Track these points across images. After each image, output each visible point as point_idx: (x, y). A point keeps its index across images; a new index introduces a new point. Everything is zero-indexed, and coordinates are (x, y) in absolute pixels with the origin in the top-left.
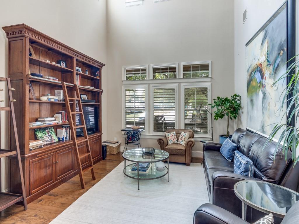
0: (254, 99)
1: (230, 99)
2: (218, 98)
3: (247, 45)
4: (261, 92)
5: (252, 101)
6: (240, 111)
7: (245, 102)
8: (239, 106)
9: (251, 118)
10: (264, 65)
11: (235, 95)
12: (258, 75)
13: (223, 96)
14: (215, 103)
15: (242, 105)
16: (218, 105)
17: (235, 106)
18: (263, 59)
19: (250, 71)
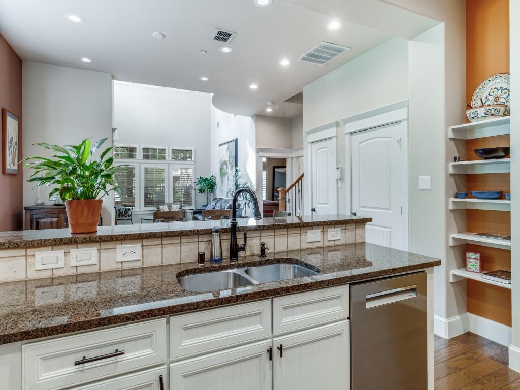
0: (223, 179)
1: (209, 178)
2: (200, 177)
3: (220, 145)
4: (226, 176)
5: (222, 180)
6: (215, 188)
7: (218, 181)
8: (215, 183)
9: (222, 191)
10: (228, 162)
11: (212, 176)
12: (225, 166)
13: (204, 177)
14: (199, 181)
15: (216, 183)
16: (200, 183)
17: (212, 183)
18: (227, 159)
19: (221, 162)
